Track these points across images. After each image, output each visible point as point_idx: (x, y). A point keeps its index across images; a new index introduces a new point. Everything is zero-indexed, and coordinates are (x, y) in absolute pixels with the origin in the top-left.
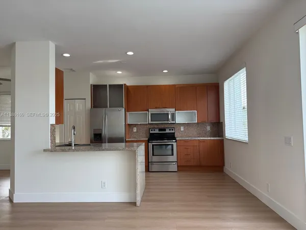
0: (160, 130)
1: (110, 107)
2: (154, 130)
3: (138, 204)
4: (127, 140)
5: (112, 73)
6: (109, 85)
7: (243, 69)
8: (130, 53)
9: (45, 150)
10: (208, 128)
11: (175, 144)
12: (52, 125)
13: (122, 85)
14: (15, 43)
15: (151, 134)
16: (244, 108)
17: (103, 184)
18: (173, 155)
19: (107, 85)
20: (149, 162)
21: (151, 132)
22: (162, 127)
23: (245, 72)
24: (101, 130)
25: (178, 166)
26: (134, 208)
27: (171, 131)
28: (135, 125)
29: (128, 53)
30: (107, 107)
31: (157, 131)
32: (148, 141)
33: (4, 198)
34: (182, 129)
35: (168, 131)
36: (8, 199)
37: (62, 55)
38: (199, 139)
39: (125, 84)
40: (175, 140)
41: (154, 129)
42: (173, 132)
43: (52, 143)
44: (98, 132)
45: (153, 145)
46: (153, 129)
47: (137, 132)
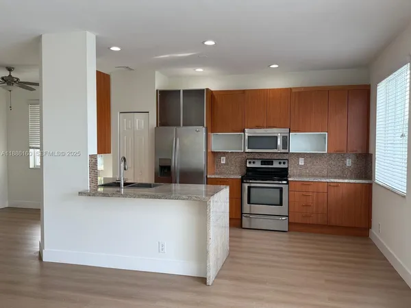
0: (263, 162)
1: (184, 125)
2: (254, 163)
3: (210, 281)
4: (208, 177)
5: (189, 71)
6: (184, 91)
7: (406, 66)
8: (210, 43)
9: (80, 193)
10: (349, 162)
11: (285, 188)
12: (92, 156)
13: (204, 90)
14: (41, 36)
15: (248, 169)
16: (402, 136)
17: (161, 247)
18: (281, 204)
19: (179, 91)
20: (242, 214)
21: (248, 165)
22: (268, 157)
23: (409, 72)
24: (170, 160)
25: (289, 223)
26: (202, 288)
27: (282, 166)
28: (224, 154)
29: (207, 43)
30: (179, 125)
31: (258, 165)
32: (242, 181)
33: (32, 253)
34: (301, 162)
35: (276, 165)
36: (38, 255)
37: (109, 48)
38: (328, 180)
39: (207, 89)
40: (287, 180)
41: (254, 160)
42: (285, 166)
43: (91, 182)
44: (164, 164)
45: (249, 188)
46: (252, 161)
47: (226, 164)
